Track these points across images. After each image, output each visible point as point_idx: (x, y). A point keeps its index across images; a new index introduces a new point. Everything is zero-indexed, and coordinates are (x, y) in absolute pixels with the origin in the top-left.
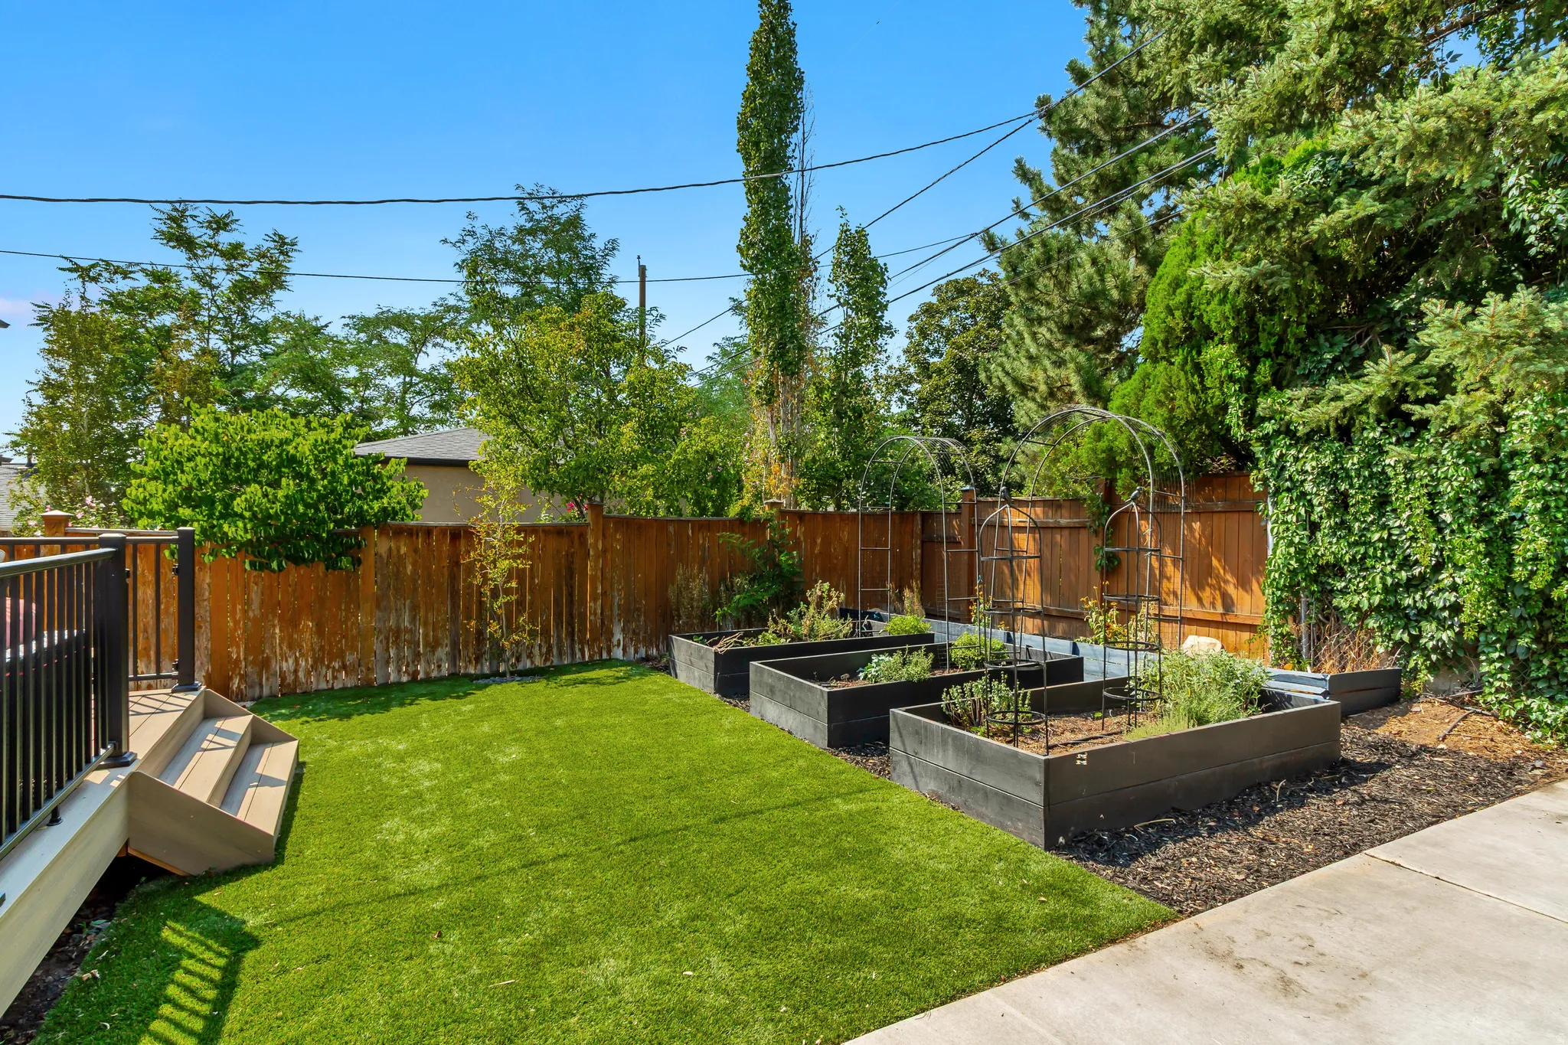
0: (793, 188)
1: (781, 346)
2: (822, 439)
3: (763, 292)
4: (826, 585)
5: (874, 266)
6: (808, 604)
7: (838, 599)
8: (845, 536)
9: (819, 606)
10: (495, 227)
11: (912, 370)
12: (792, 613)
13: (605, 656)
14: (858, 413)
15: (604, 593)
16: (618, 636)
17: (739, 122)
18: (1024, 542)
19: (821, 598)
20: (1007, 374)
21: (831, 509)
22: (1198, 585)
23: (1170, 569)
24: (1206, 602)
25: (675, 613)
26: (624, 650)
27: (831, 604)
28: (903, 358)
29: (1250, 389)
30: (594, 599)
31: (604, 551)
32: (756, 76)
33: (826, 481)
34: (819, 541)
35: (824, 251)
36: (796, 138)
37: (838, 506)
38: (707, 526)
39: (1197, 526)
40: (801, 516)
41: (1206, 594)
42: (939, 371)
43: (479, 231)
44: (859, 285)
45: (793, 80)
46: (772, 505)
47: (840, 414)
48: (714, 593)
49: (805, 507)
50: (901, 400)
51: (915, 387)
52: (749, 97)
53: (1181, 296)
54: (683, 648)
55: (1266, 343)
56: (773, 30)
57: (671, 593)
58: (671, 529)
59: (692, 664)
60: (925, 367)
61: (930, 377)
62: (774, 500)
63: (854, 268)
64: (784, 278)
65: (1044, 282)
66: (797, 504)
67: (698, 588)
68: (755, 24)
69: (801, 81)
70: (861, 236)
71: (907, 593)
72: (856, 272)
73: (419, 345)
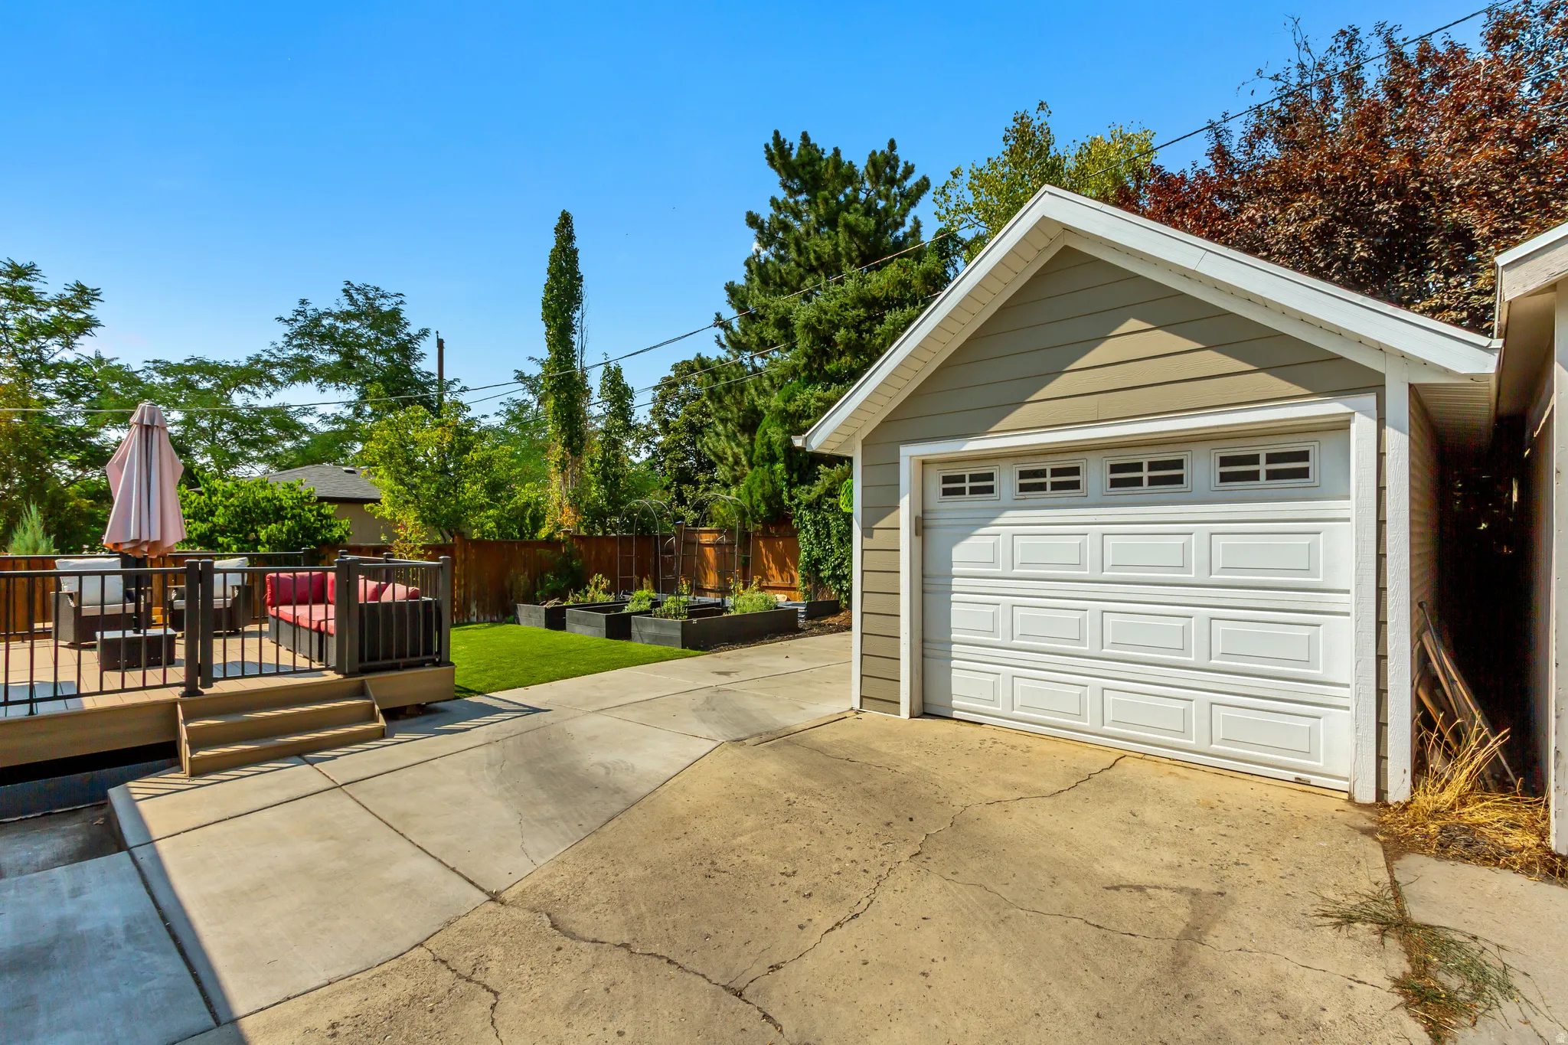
0: (576, 343)
1: (570, 438)
2: (596, 492)
3: (558, 405)
4: (601, 576)
5: (626, 388)
6: (591, 586)
7: (606, 583)
8: (609, 550)
9: (596, 587)
10: (322, 310)
11: (656, 426)
12: (582, 592)
13: (466, 621)
14: (617, 477)
15: (465, 584)
16: (474, 609)
17: (543, 303)
18: (710, 552)
19: (597, 583)
20: (710, 449)
21: (600, 534)
22: (781, 572)
23: (771, 564)
24: (785, 579)
25: (509, 595)
26: (477, 618)
27: (604, 586)
28: (649, 417)
29: (791, 485)
30: (459, 587)
31: (465, 559)
32: (553, 276)
33: (597, 515)
34: (594, 553)
35: (595, 381)
36: (577, 314)
37: (605, 532)
38: (527, 544)
39: (781, 543)
40: (582, 538)
41: (785, 575)
42: (675, 430)
43: (309, 313)
44: (617, 401)
45: (575, 279)
46: (566, 532)
47: (606, 477)
48: (534, 583)
49: (583, 532)
50: (648, 448)
51: (660, 439)
52: (549, 289)
53: (766, 440)
54: (523, 609)
55: (795, 465)
56: (564, 250)
57: (507, 584)
58: (505, 546)
59: (530, 616)
60: (665, 424)
61: (669, 433)
62: (566, 529)
63: (613, 391)
64: (571, 397)
65: (727, 400)
66: (579, 532)
67: (524, 579)
68: (552, 244)
69: (581, 279)
70: (618, 371)
71: (645, 580)
72: (613, 394)
73: (224, 388)
